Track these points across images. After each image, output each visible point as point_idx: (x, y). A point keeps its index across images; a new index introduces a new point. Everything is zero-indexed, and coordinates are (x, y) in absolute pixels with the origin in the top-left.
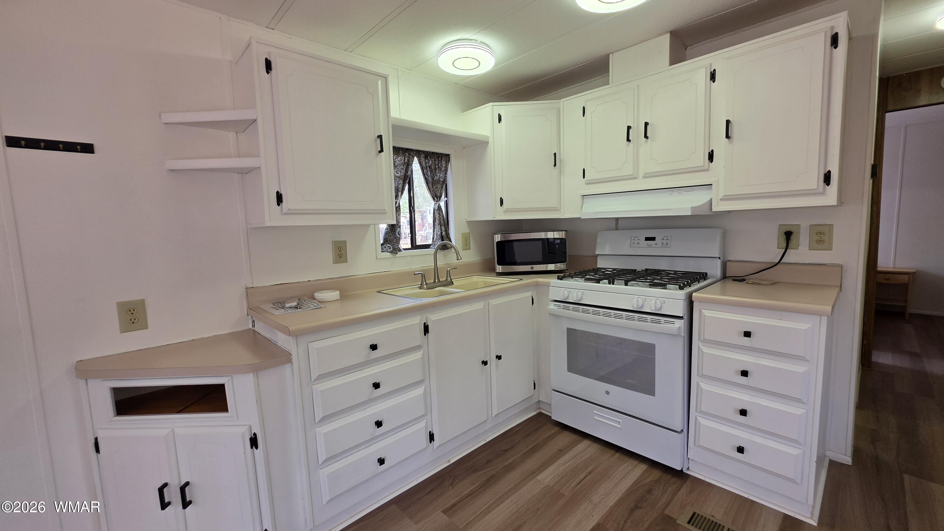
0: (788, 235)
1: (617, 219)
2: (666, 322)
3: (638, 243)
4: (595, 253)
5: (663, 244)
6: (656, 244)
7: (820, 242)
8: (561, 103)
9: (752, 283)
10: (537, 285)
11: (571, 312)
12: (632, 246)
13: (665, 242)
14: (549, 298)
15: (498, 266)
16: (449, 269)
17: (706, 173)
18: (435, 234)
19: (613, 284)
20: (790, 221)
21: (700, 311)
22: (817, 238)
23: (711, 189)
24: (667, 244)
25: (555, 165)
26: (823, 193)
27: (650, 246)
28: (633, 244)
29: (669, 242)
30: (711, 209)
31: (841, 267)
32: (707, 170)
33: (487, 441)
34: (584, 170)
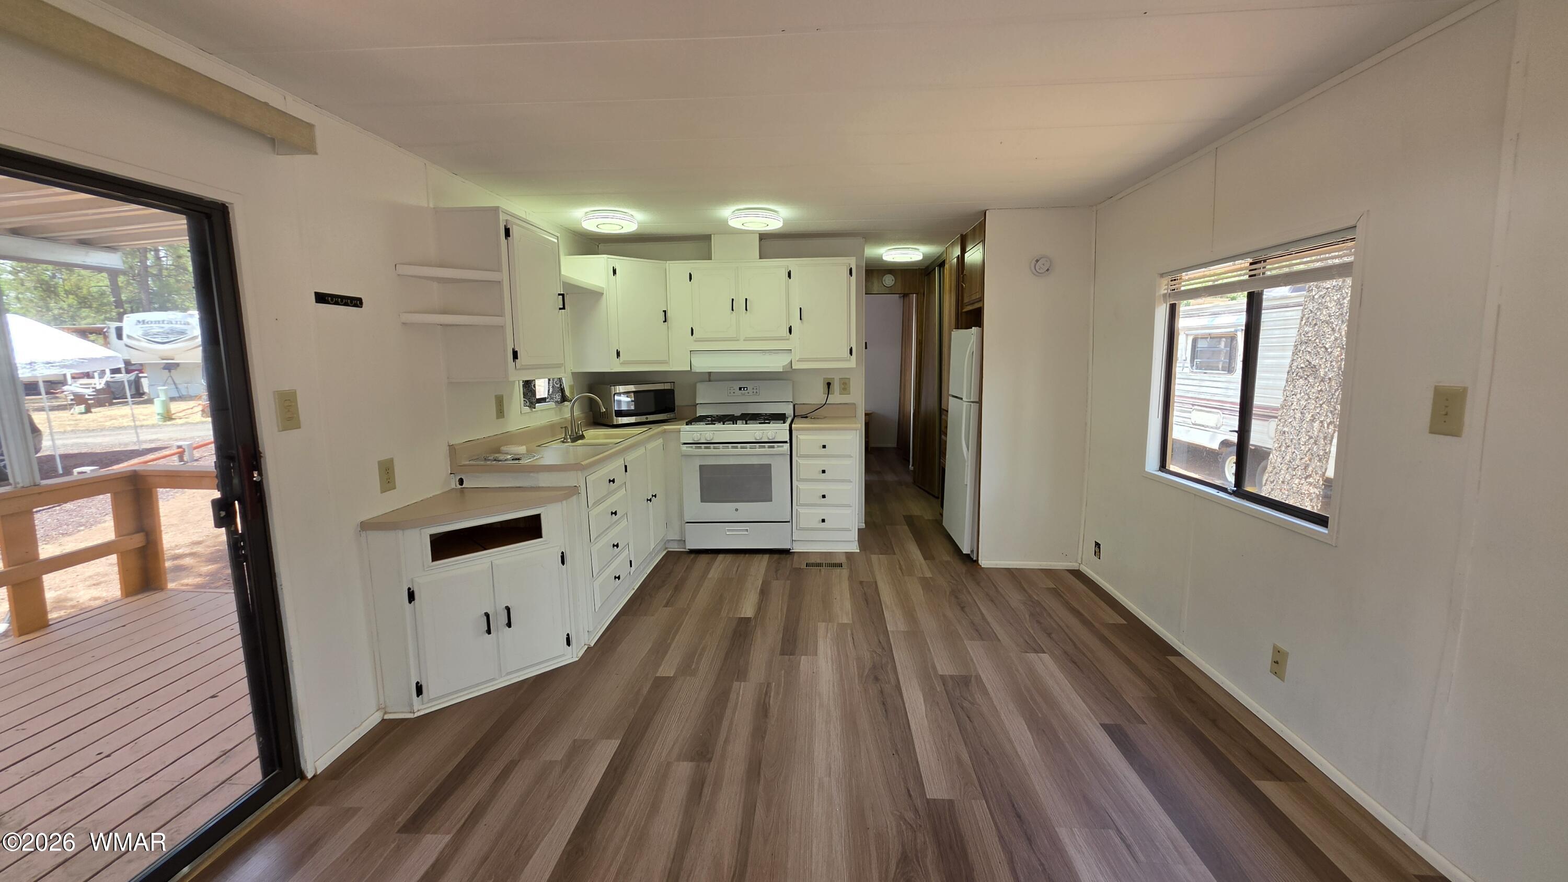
0: (829, 384)
1: (710, 373)
2: (776, 447)
3: (734, 393)
4: (695, 402)
5: (752, 392)
6: (748, 393)
7: (844, 389)
8: (667, 264)
9: (815, 417)
10: (665, 431)
11: (703, 451)
12: (729, 395)
13: (755, 391)
14: (681, 441)
15: (615, 418)
16: (579, 422)
17: (787, 341)
18: (551, 387)
19: (736, 424)
20: (830, 377)
21: (797, 436)
22: (843, 386)
23: (791, 352)
24: (756, 392)
25: (665, 321)
26: (849, 360)
27: (743, 395)
28: (730, 393)
29: (758, 391)
30: (792, 367)
31: (854, 404)
32: (788, 339)
34: (692, 329)
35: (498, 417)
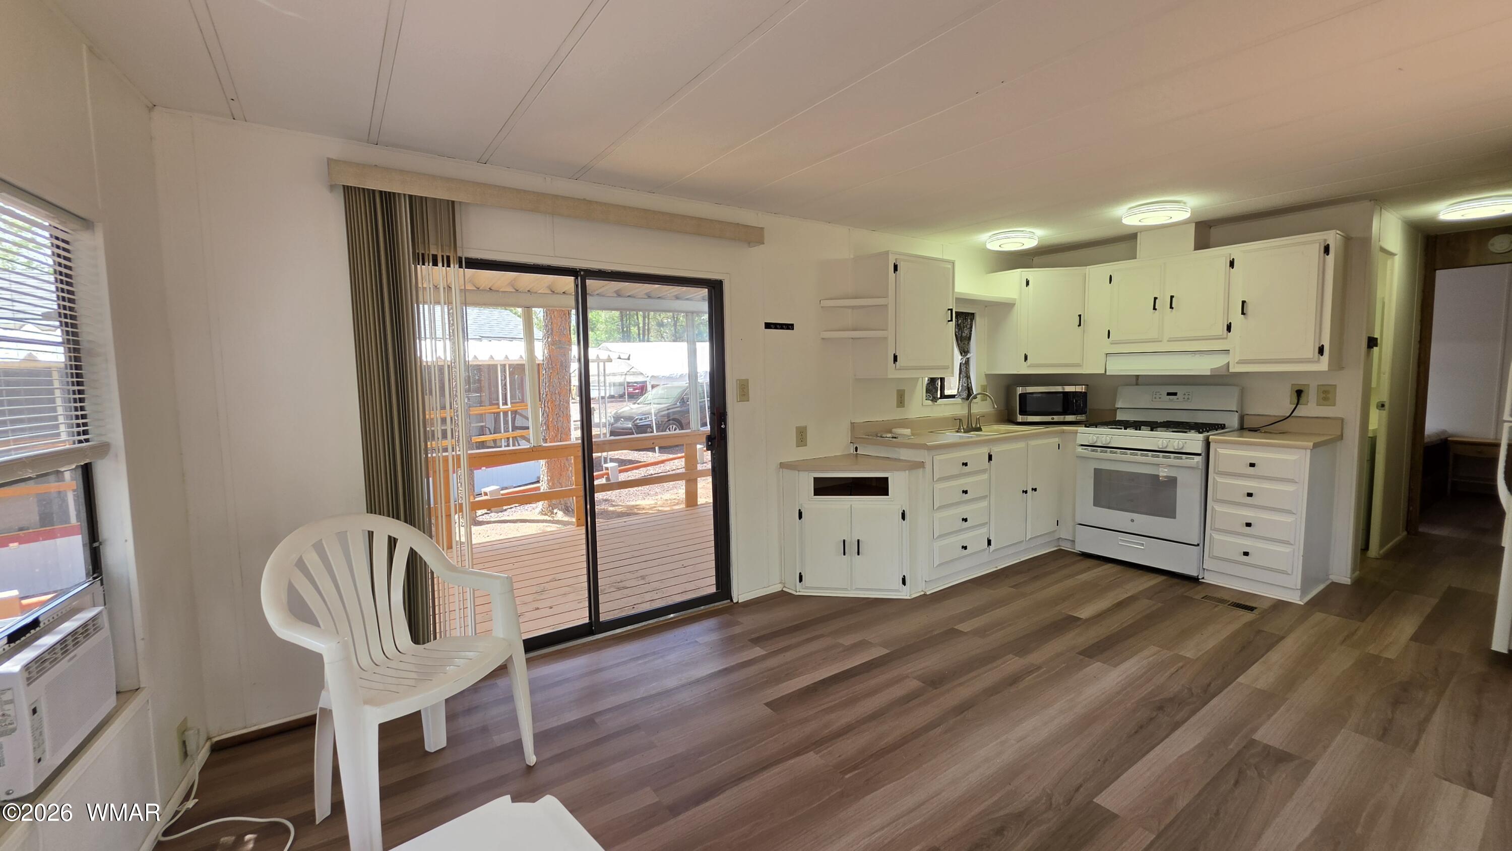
0: (1299, 393)
1: (1138, 376)
2: (1187, 458)
3: (1160, 398)
4: (1115, 405)
5: (1184, 398)
6: (1178, 399)
7: (1325, 399)
8: (1087, 270)
9: (1264, 433)
10: (1063, 432)
11: (1099, 454)
12: (1154, 400)
13: (1186, 397)
14: (1077, 443)
15: (1018, 415)
16: (978, 417)
17: (1225, 340)
18: (960, 386)
19: (1140, 430)
20: (1302, 382)
21: (1216, 450)
22: (1323, 396)
23: (1229, 354)
25: (1080, 325)
26: (1318, 361)
27: (1171, 400)
28: (1156, 398)
29: (1190, 397)
30: (1229, 370)
31: (1342, 420)
32: (1226, 338)
33: (1022, 560)
34: (1109, 331)
35: (898, 406)
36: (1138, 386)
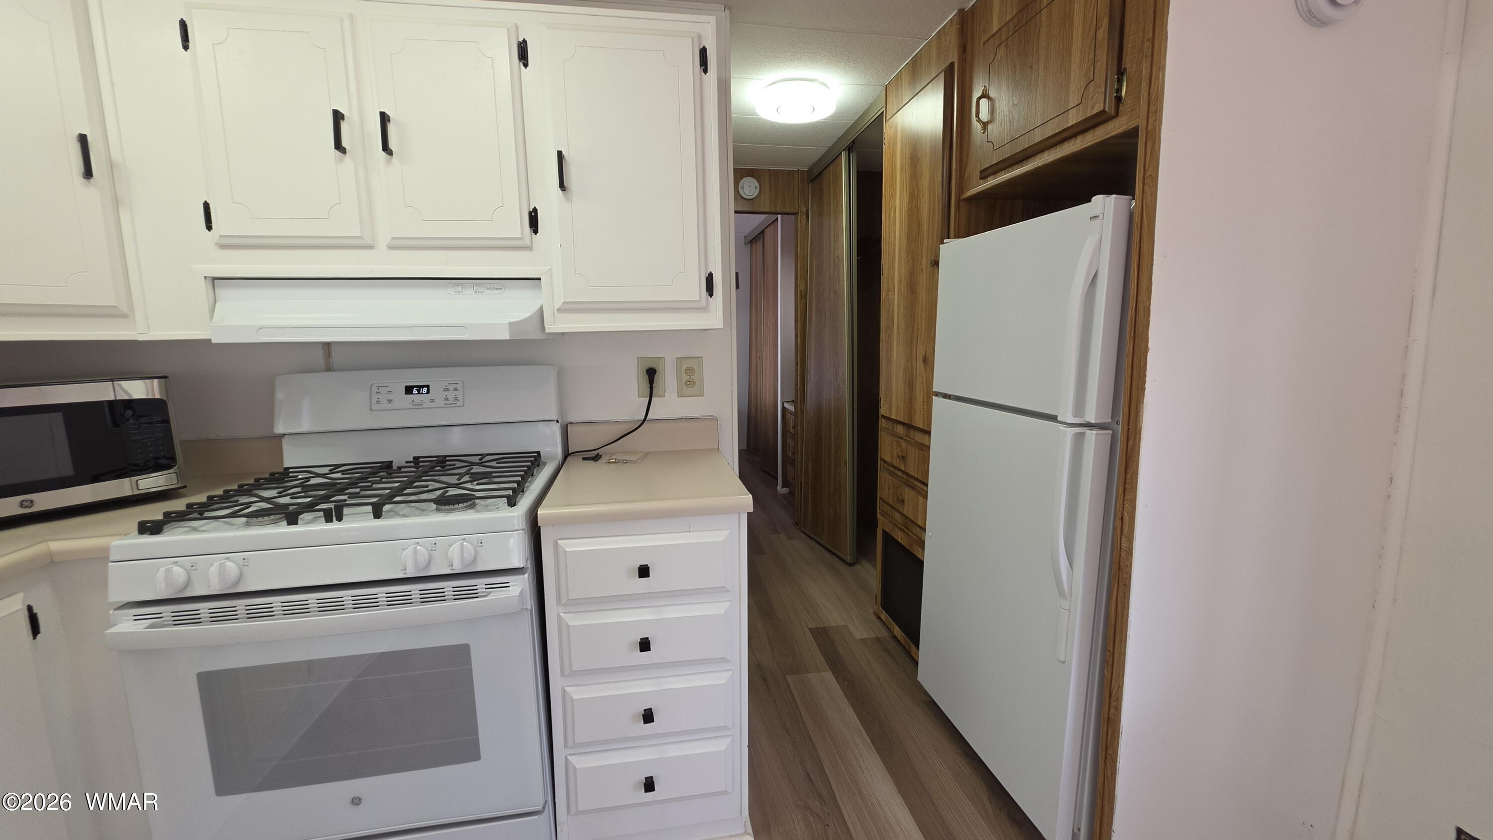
0: (651, 373)
1: (327, 346)
2: (490, 587)
3: (390, 401)
4: (272, 431)
5: (447, 399)
6: (432, 401)
7: (690, 383)
9: (615, 462)
12: (375, 407)
13: (451, 395)
14: (110, 600)
17: (527, 253)
19: (340, 519)
20: (652, 352)
21: (556, 545)
22: (685, 378)
23: (540, 287)
24: (456, 399)
25: (88, 173)
26: (705, 309)
27: (418, 406)
28: (378, 402)
29: (459, 394)
30: (543, 328)
31: (716, 419)
32: (529, 248)
34: (207, 207)
36: (330, 373)
